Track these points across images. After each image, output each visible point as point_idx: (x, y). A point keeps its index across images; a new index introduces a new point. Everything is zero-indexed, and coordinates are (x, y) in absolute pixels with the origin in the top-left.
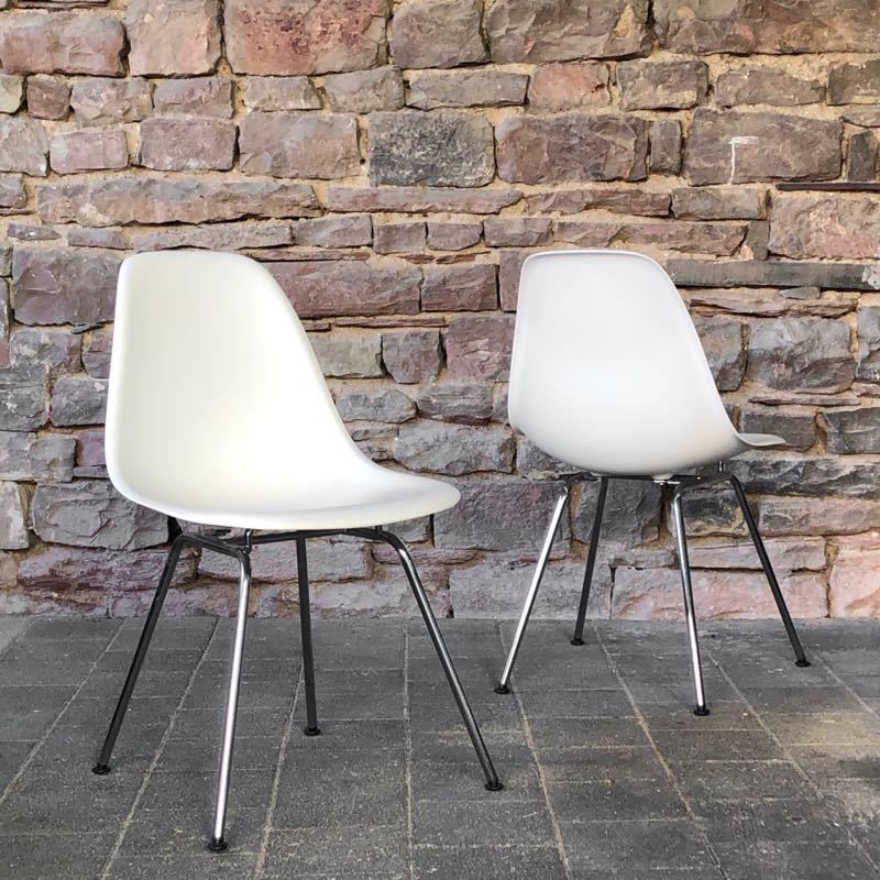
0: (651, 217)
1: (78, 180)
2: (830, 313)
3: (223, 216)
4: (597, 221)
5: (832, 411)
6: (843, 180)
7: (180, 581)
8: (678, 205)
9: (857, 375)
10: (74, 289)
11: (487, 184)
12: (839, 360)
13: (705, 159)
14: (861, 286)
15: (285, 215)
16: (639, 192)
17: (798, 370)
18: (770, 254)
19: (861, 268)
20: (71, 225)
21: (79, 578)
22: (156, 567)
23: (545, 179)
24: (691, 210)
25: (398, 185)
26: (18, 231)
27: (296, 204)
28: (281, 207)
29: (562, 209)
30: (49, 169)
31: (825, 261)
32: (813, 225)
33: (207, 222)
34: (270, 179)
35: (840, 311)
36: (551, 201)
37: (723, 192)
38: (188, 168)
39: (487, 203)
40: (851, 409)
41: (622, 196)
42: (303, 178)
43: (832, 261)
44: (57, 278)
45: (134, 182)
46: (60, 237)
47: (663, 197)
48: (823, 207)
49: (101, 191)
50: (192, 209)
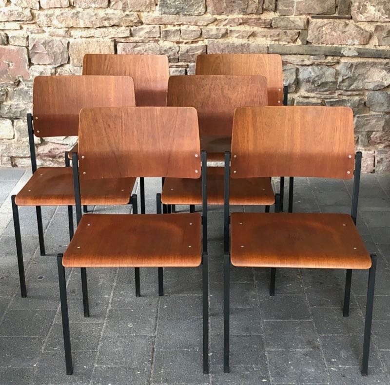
1: (51, 11)
2: (329, 64)
3: (105, 25)
5: (328, 101)
6: (336, 15)
9: (338, 88)
10: (51, 52)
12: (331, 82)
13: (285, 6)
14: (341, 55)
16: (260, 18)
17: (316, 85)
18: (308, 42)
19: (341, 48)
20: (49, 28)
21: (59, 154)
24: (279, 25)
26: (30, 30)
27: (131, 21)
28: (126, 23)
30: (40, 7)
31: (328, 45)
32: (324, 31)
33: (100, 27)
34: (122, 12)
35: (332, 64)
37: (291, 19)
38: (92, 7)
39: (203, 22)
40: (335, 100)
41: (253, 20)
43: (330, 46)
44: (45, 47)
45: (72, 12)
46: (46, 32)
48: (328, 25)
49: (59, 16)
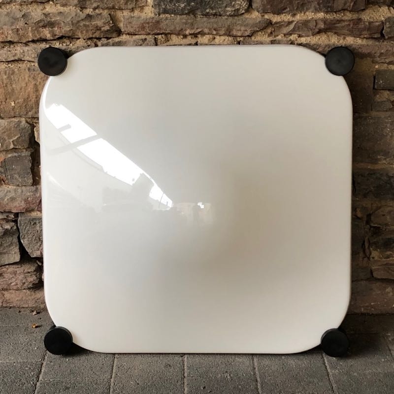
0: (367, 38)
4: (326, 42)
7: (31, 285)
8: (388, 30)
11: (243, 13)
15: (91, 36)
22: (13, 277)
23: (288, 9)
25: (175, 14)
29: (300, 33)
36: (292, 27)
42: (103, 9)
47: (377, 24)
50: (21, 32)
